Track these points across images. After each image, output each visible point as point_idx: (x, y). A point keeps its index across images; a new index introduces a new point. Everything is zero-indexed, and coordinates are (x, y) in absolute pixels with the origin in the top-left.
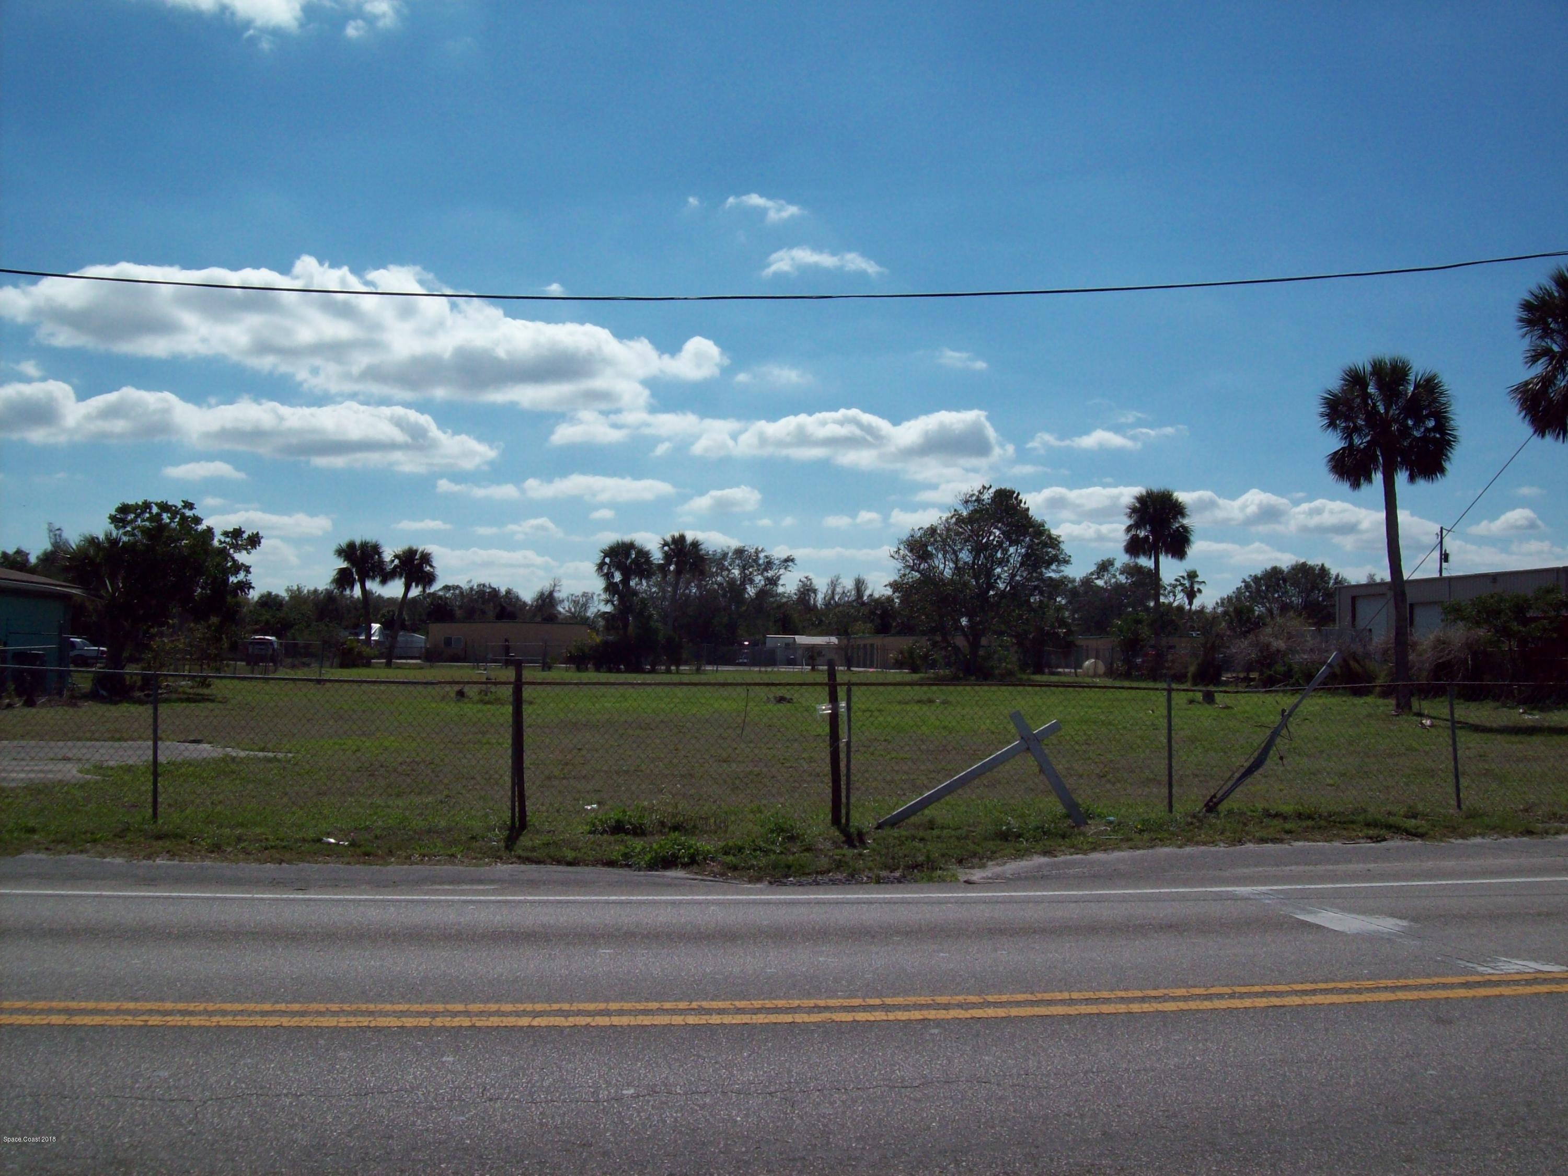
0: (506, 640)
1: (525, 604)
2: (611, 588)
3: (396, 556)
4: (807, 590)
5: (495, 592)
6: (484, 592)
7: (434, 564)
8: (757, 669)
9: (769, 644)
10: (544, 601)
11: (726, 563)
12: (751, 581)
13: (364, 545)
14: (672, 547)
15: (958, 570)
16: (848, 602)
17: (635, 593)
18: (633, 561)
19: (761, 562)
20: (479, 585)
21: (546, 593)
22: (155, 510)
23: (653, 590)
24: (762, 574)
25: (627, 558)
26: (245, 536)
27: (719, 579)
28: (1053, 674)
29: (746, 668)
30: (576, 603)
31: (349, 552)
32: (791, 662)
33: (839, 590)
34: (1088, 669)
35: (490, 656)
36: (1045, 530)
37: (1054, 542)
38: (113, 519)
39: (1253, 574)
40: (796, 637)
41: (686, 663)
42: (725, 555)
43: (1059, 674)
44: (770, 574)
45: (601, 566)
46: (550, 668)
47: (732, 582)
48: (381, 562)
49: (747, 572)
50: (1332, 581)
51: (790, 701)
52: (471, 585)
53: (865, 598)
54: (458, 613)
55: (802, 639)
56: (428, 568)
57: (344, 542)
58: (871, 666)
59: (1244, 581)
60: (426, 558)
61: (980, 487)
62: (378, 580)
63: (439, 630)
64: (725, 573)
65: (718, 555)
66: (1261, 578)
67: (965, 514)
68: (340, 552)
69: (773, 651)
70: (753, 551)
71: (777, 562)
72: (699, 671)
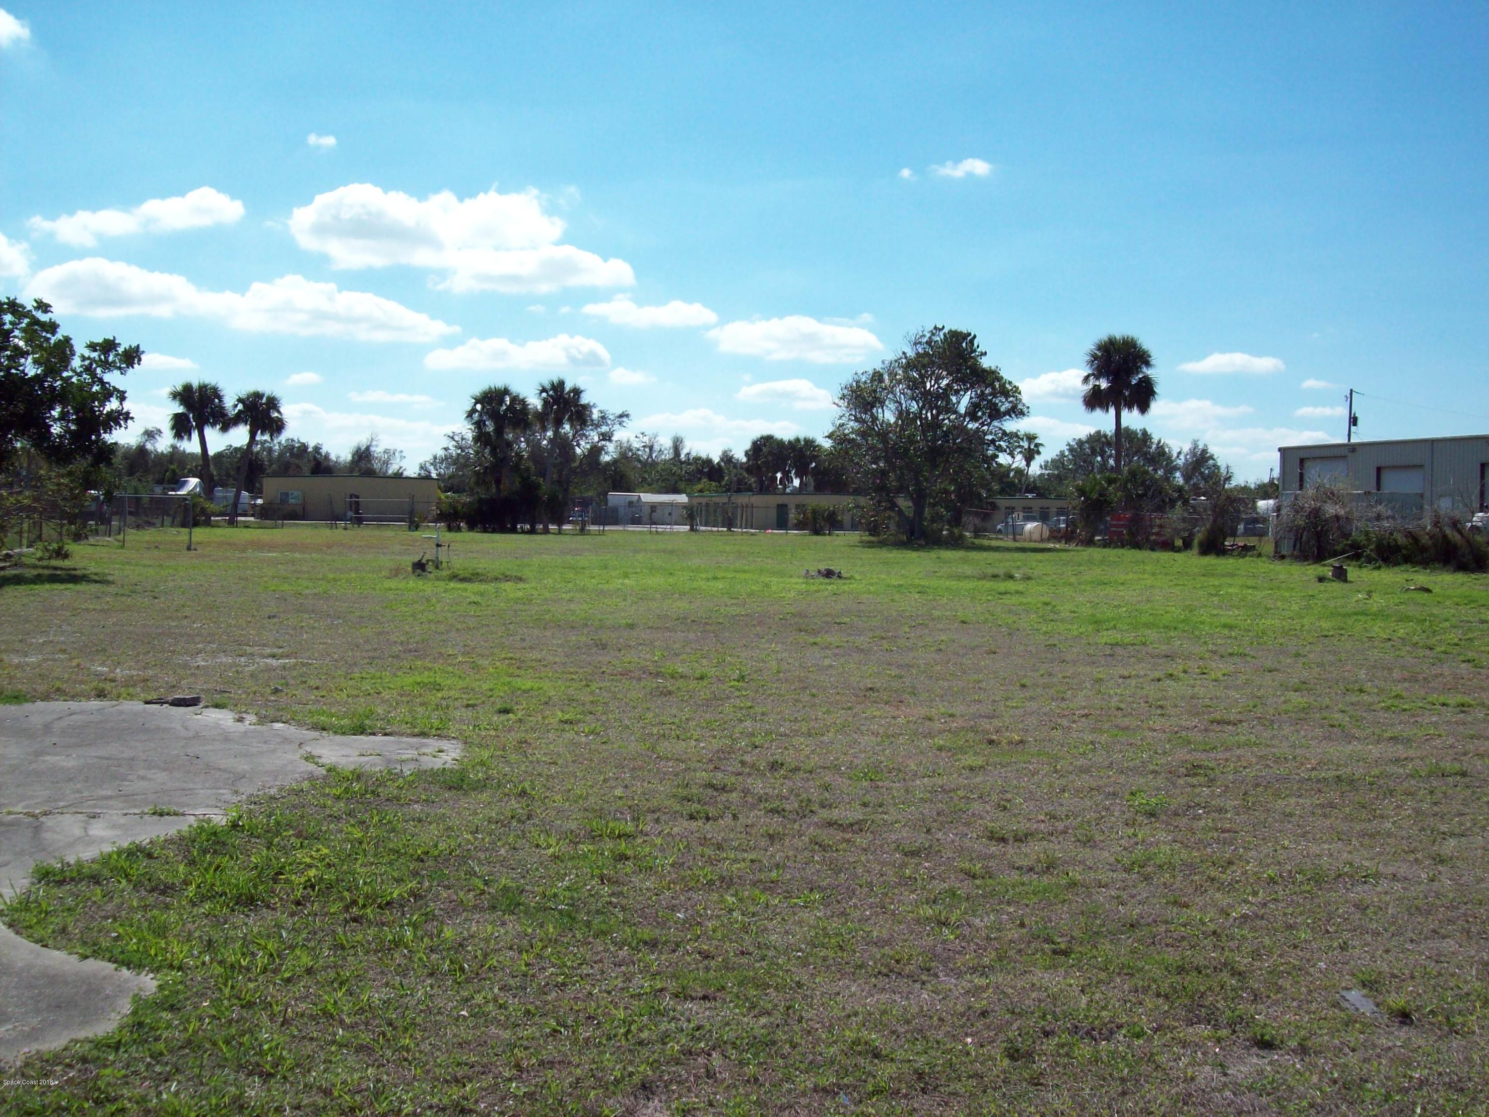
2: (482, 437)
3: (240, 400)
7: (282, 410)
9: (612, 501)
10: (360, 457)
12: (586, 437)
13: (203, 388)
14: (551, 393)
15: (902, 421)
16: (665, 460)
18: (509, 408)
19: (595, 416)
21: (363, 448)
24: (596, 429)
25: (501, 406)
26: (121, 350)
31: (186, 395)
32: (637, 521)
34: (1031, 532)
36: (1000, 377)
39: (1077, 438)
40: (640, 494)
44: (604, 429)
45: (471, 413)
46: (417, 528)
48: (222, 406)
50: (1154, 446)
51: (840, 576)
53: (682, 456)
55: (646, 497)
56: (276, 414)
57: (179, 384)
59: (1069, 445)
60: (273, 403)
61: (932, 328)
62: (219, 427)
63: (274, 485)
66: (1087, 442)
67: (914, 356)
68: (175, 395)
69: (615, 510)
71: (612, 417)
72: (582, 531)
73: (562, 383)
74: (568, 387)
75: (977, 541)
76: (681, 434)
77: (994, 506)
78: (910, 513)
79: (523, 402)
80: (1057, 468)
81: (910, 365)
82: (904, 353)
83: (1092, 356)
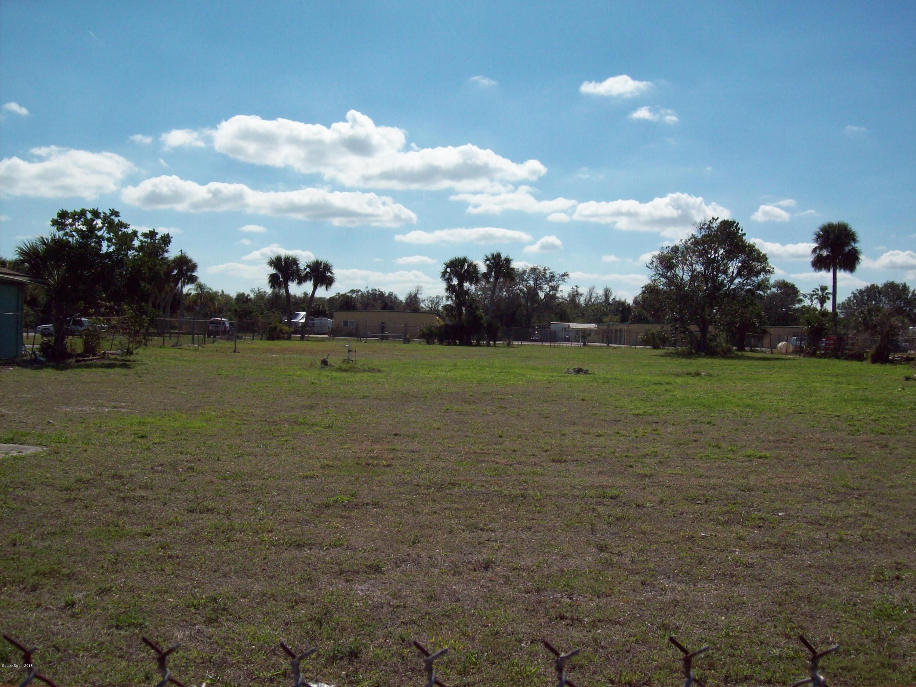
0: (382, 323)
1: (401, 302)
2: (450, 288)
3: (308, 266)
4: (575, 295)
5: (382, 294)
6: (375, 294)
7: (334, 272)
8: (548, 344)
9: (552, 328)
10: (411, 300)
11: (525, 277)
12: (541, 288)
13: (287, 259)
14: (492, 261)
15: (693, 278)
16: (600, 303)
17: (467, 292)
18: (466, 271)
19: (547, 276)
20: (372, 290)
21: (413, 295)
22: (89, 216)
23: (479, 293)
24: (548, 284)
25: (461, 269)
26: (158, 237)
27: (521, 286)
28: (752, 351)
29: (540, 344)
30: (432, 302)
31: (277, 263)
32: (567, 340)
33: (594, 295)
34: (781, 348)
35: (369, 333)
36: (756, 249)
37: (762, 258)
38: (55, 223)
39: (859, 289)
40: (570, 323)
41: (500, 340)
42: (525, 272)
43: (758, 352)
44: (552, 284)
45: (444, 274)
46: (409, 342)
47: (529, 288)
48: (298, 270)
49: (538, 282)
50: (910, 294)
51: (586, 372)
52: (367, 290)
53: (610, 300)
54: (359, 305)
55: (573, 325)
56: (329, 274)
57: (273, 257)
58: (620, 343)
59: (853, 293)
60: (327, 268)
61: (710, 219)
62: (296, 282)
63: (341, 316)
64: (524, 283)
65: (520, 271)
66: (864, 291)
67: (699, 236)
68: (271, 263)
69: (556, 333)
70: (542, 269)
71: (557, 276)
72: (509, 345)
73: (499, 256)
74: (503, 257)
75: (740, 353)
76: (609, 287)
77: (765, 332)
78: (698, 334)
79: (475, 266)
80: (845, 308)
81: (696, 242)
82: (693, 235)
83: (817, 235)
